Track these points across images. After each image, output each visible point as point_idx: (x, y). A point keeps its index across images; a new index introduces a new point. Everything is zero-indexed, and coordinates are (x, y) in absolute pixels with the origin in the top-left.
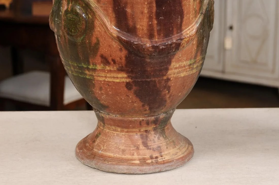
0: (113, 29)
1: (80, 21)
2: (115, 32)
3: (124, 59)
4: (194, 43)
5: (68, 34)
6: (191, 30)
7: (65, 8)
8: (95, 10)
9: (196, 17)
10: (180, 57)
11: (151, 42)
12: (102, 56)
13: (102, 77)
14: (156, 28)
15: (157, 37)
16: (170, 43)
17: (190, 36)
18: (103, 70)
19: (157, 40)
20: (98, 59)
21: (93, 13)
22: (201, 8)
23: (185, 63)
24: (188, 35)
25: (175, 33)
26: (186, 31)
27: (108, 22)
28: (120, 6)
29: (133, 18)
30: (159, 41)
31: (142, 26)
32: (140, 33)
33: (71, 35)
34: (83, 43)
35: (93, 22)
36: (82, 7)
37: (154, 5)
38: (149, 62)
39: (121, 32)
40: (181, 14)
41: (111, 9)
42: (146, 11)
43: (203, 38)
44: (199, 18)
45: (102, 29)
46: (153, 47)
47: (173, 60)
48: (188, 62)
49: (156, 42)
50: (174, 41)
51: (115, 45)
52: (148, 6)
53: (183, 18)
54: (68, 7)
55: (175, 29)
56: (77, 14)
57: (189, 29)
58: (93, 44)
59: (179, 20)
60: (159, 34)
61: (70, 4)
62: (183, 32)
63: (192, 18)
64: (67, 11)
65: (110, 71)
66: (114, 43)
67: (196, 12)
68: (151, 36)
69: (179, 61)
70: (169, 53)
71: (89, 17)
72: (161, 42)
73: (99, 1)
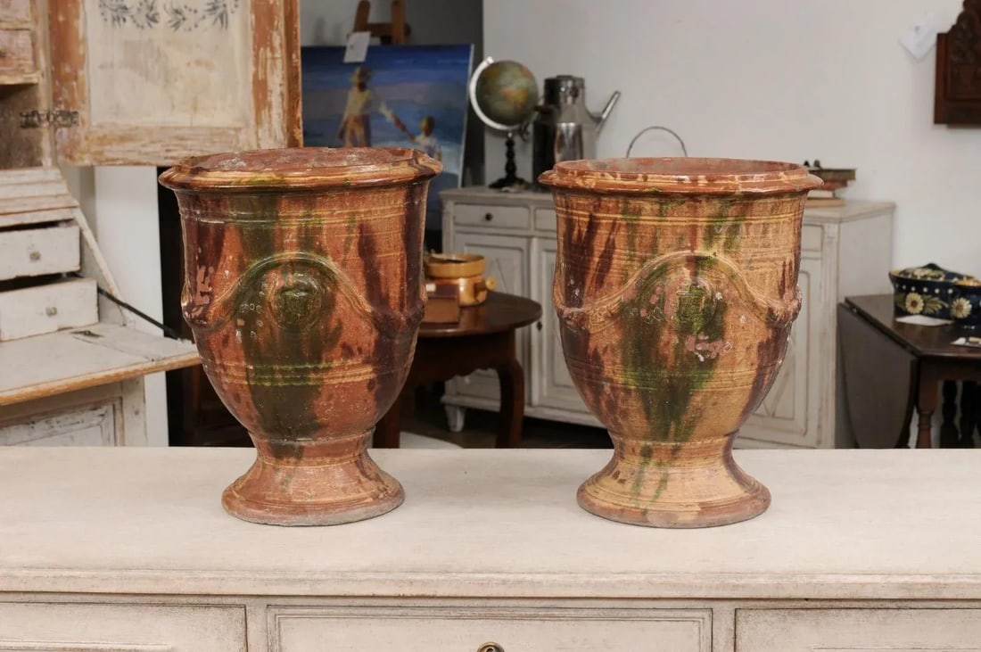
8: (340, 278)
12: (344, 346)
13: (338, 378)
18: (342, 368)
20: (338, 350)
21: (335, 284)
27: (357, 292)
28: (372, 267)
34: (314, 331)
35: (333, 297)
36: (315, 277)
41: (360, 273)
45: (347, 304)
51: (365, 326)
56: (309, 289)
58: (331, 329)
65: (353, 366)
71: (327, 290)
73: (343, 264)
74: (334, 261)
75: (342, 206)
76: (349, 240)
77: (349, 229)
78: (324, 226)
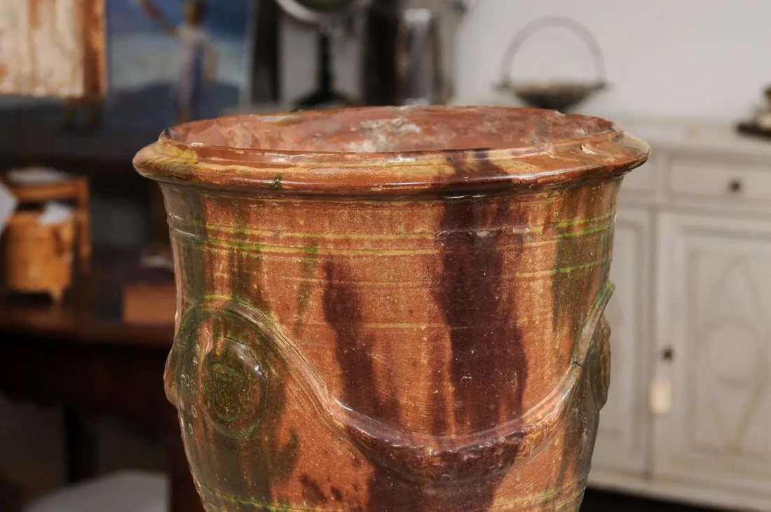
0: (336, 408)
1: (246, 384)
2: (342, 416)
3: (365, 487)
4: (556, 443)
5: (215, 418)
6: (547, 408)
7: (208, 347)
8: (286, 354)
9: (560, 373)
10: (518, 483)
11: (439, 442)
12: (305, 480)
14: (451, 405)
15: (454, 429)
16: (489, 444)
17: (545, 426)
19: (453, 436)
20: (295, 488)
21: (283, 365)
22: (573, 348)
23: (530, 497)
24: (539, 424)
25: (503, 417)
26: (533, 413)
27: (322, 387)
28: (354, 345)
29: (390, 379)
30: (459, 440)
31: (414, 399)
32: (408, 418)
33: (222, 422)
34: (254, 443)
35: (282, 387)
36: (254, 346)
37: (447, 343)
38: (434, 497)
39: (358, 414)
40: (520, 366)
41: (329, 353)
42: (424, 359)
43: (581, 431)
44: (569, 377)
45: (307, 406)
46: (444, 456)
47: (500, 491)
48: (541, 497)
49: (452, 443)
50: (502, 439)
51: (341, 449)
52: (431, 345)
53: (526, 376)
54: (215, 347)
55: (503, 408)
56: (239, 366)
57: (542, 407)
58: (280, 446)
59: (515, 383)
60: (460, 421)
61: (222, 339)
62: (523, 416)
63: (551, 378)
64: (211, 357)
66: (337, 443)
67: (560, 359)
68: (438, 427)
69: (515, 492)
70: (487, 472)
71: (270, 373)
72: (465, 441)
73: (297, 330)
74: (281, 322)
75: (292, 226)
76: (305, 288)
77: (305, 268)
78: (265, 258)
